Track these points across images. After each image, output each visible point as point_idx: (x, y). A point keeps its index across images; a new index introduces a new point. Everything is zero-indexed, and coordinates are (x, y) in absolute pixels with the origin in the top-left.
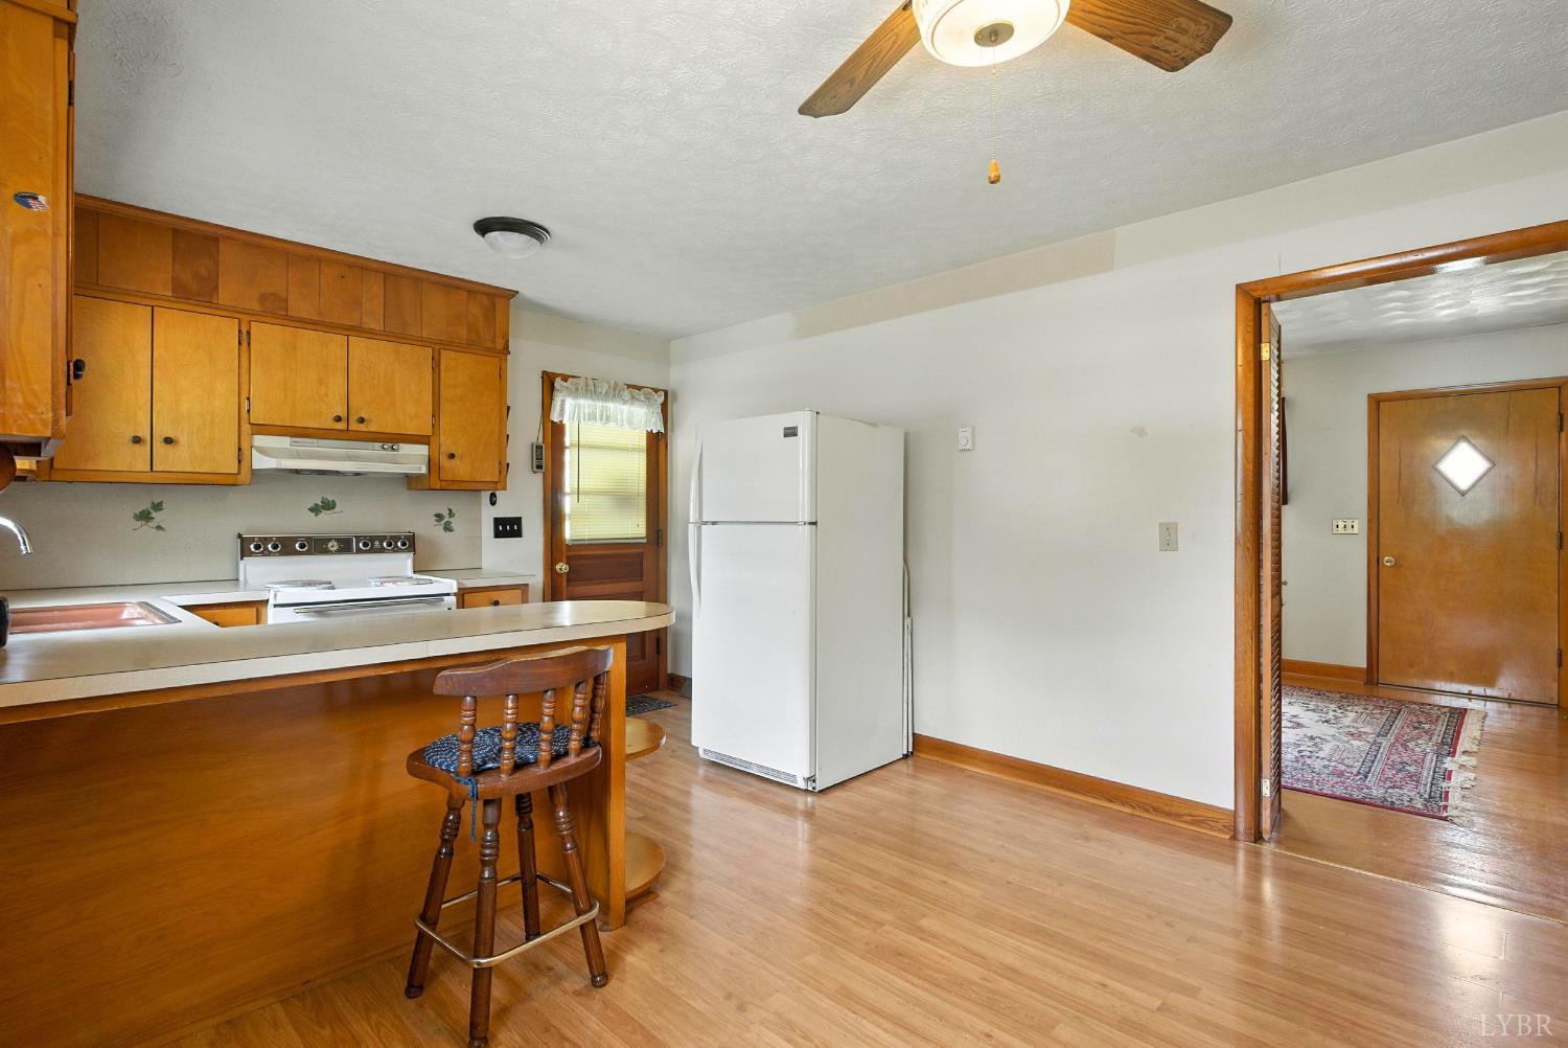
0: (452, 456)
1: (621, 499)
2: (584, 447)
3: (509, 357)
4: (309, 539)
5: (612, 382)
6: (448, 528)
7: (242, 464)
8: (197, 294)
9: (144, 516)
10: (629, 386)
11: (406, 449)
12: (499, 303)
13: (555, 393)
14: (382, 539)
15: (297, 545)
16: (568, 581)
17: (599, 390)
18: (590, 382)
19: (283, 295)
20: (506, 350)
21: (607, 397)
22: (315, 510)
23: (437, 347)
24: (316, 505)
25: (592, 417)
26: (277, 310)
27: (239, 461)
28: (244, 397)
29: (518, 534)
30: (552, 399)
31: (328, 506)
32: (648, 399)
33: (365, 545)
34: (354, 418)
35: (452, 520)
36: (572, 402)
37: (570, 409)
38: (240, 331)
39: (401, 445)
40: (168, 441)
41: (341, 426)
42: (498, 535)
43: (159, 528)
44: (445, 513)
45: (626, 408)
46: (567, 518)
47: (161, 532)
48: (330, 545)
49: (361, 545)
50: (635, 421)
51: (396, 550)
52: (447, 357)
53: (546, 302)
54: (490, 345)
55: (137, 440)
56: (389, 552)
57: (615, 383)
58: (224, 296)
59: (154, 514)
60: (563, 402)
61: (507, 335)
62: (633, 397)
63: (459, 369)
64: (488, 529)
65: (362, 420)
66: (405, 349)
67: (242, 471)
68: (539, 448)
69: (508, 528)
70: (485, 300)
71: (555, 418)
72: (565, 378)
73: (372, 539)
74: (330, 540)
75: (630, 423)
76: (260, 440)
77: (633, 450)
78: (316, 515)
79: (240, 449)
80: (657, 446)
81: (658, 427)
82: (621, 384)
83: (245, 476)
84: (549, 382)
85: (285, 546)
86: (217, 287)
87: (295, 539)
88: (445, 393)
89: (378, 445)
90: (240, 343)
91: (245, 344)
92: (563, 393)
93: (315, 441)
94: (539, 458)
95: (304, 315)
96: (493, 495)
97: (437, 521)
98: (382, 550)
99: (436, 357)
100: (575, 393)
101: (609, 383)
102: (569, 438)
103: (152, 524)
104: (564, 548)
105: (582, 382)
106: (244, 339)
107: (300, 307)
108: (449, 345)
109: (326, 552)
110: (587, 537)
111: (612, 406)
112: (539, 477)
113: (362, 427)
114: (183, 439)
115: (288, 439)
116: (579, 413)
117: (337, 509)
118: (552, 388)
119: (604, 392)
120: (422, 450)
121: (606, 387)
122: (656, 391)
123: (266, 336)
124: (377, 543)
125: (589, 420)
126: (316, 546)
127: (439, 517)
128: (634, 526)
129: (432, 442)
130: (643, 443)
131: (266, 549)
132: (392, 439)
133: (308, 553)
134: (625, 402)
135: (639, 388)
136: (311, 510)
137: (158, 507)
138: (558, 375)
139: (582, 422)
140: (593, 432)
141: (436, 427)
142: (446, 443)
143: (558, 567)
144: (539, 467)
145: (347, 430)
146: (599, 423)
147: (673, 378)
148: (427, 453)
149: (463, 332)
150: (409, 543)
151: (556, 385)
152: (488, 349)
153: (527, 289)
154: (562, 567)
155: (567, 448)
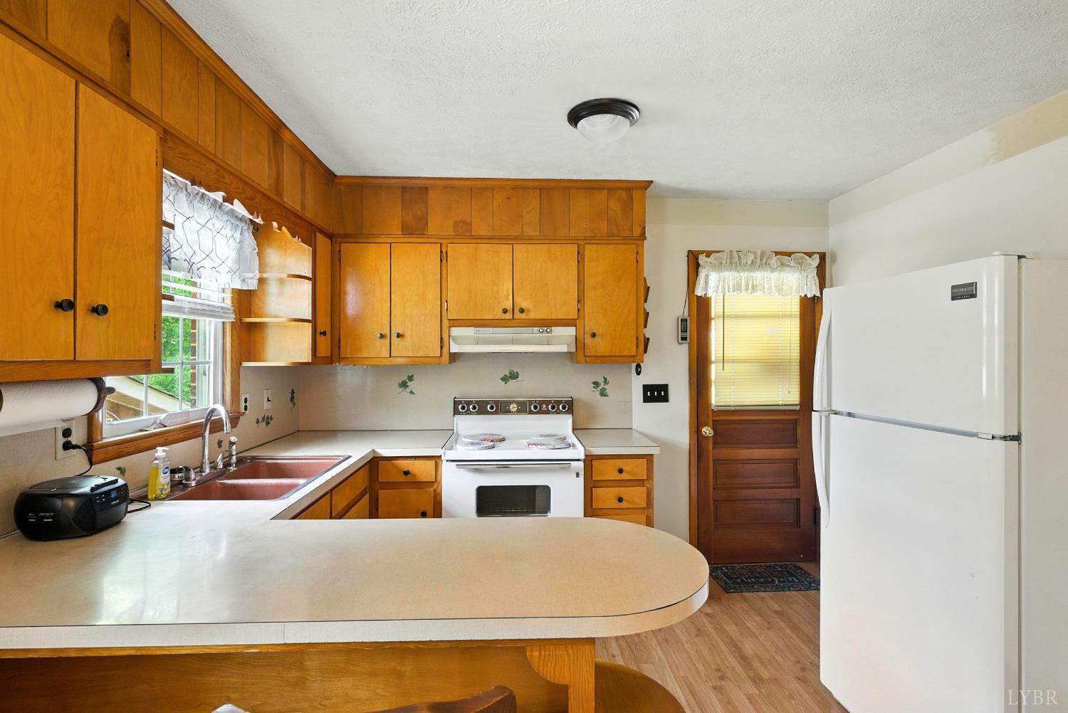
0: (594, 335)
1: (772, 367)
2: (730, 317)
3: (645, 242)
4: (496, 402)
5: (759, 252)
6: (603, 394)
7: (443, 349)
8: (415, 229)
9: (404, 385)
10: (777, 253)
11: (558, 331)
12: (636, 194)
13: (700, 269)
14: (547, 403)
15: (489, 406)
16: (715, 443)
17: (743, 261)
18: (735, 254)
19: (469, 221)
20: (643, 236)
21: (753, 266)
22: (505, 379)
23: (582, 242)
24: (505, 375)
25: (737, 288)
26: (464, 232)
27: (441, 347)
28: (444, 300)
29: (665, 399)
30: (697, 275)
31: (514, 376)
32: (801, 264)
33: (536, 407)
34: (517, 310)
35: (606, 387)
36: (717, 275)
37: (713, 283)
38: (441, 252)
39: (553, 328)
40: (399, 336)
41: (509, 316)
42: (647, 399)
43: (412, 392)
44: (601, 381)
45: (774, 276)
46: (713, 384)
47: (413, 395)
48: (511, 406)
49: (532, 407)
50: (784, 287)
51: (558, 412)
52: (590, 251)
53: (683, 186)
54: (627, 233)
55: (382, 336)
56: (553, 413)
57: (762, 252)
58: (432, 229)
59: (409, 383)
60: (707, 276)
61: (644, 222)
62: (783, 264)
63: (600, 259)
64: (638, 394)
65: (522, 311)
66: (556, 248)
67: (444, 355)
68: (684, 321)
69: (656, 394)
70: (624, 195)
71: (699, 292)
72: (708, 254)
73: (541, 403)
74: (511, 403)
75: (779, 290)
76: (456, 331)
77: (785, 316)
78: (506, 383)
79: (441, 339)
80: (811, 310)
81: (813, 291)
82: (768, 253)
83: (446, 357)
84: (694, 262)
85: (481, 408)
86: (427, 223)
87: (487, 403)
88: (589, 282)
89: (536, 329)
90: (441, 260)
91: (444, 261)
92: (707, 268)
93: (491, 329)
94: (684, 330)
95: (482, 233)
96: (638, 366)
97: (594, 387)
98: (547, 412)
99: (581, 252)
100: (720, 267)
101: (755, 254)
102: (715, 309)
103: (408, 390)
104: (710, 412)
105: (724, 256)
106: (443, 257)
107: (480, 229)
108: (592, 239)
109: (508, 412)
110: (732, 404)
111: (759, 275)
112: (684, 349)
113: (523, 316)
114: (408, 334)
115: (473, 328)
116: (724, 286)
117: (519, 379)
118: (698, 265)
119: (749, 262)
120: (571, 331)
121: (751, 257)
122: (810, 255)
123: (460, 253)
124: (544, 406)
125: (734, 291)
126: (500, 408)
127: (596, 384)
128: (786, 394)
129: (578, 324)
130: (796, 309)
131: (468, 409)
132: (547, 324)
133: (496, 413)
134: (773, 270)
135: (789, 254)
136: (502, 379)
137: (411, 378)
138: (702, 252)
139: (727, 294)
140: (741, 302)
141: (581, 311)
142: (590, 324)
143: (704, 429)
144: (684, 339)
145: (513, 318)
146: (744, 293)
147: (830, 240)
148: (575, 334)
149: (604, 227)
150: (568, 406)
151: (700, 262)
152: (625, 238)
153: (661, 177)
154: (707, 431)
155: (713, 319)
